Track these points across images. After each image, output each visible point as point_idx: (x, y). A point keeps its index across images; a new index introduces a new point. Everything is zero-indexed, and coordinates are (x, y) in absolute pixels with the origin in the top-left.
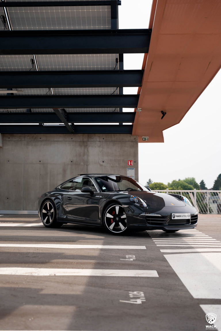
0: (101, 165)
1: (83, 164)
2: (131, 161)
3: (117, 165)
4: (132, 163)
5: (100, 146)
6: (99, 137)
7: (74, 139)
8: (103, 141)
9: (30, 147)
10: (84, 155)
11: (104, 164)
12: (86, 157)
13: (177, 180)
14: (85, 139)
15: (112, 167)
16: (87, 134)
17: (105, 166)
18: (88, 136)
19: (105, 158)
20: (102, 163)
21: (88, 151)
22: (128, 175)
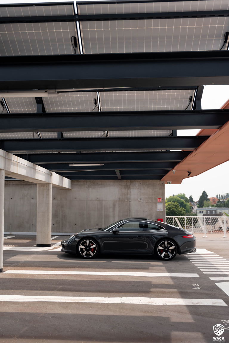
0: (140, 202)
1: (127, 201)
2: (160, 199)
3: (151, 201)
4: (160, 200)
5: (138, 189)
6: (138, 182)
7: (120, 183)
8: (140, 185)
9: (90, 189)
10: (127, 195)
11: (141, 200)
12: (129, 196)
14: (128, 184)
15: (147, 203)
16: (129, 180)
17: (142, 202)
18: (130, 181)
19: (142, 197)
20: (140, 200)
21: (130, 191)
22: (158, 209)
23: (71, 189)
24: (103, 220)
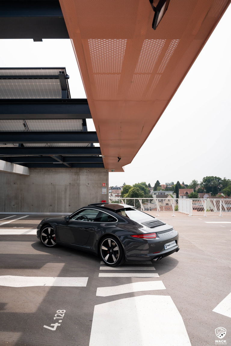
0: (87, 186)
1: (76, 185)
2: (104, 184)
3: (96, 186)
5: (86, 175)
6: (86, 169)
7: (71, 171)
8: (88, 172)
9: (46, 176)
10: (77, 180)
11: (89, 185)
12: (78, 181)
13: (137, 183)
14: (78, 171)
15: (93, 187)
17: (89, 187)
18: (80, 169)
19: (90, 182)
20: (87, 185)
21: (79, 178)
22: (103, 192)
23: (29, 176)
24: (56, 201)
